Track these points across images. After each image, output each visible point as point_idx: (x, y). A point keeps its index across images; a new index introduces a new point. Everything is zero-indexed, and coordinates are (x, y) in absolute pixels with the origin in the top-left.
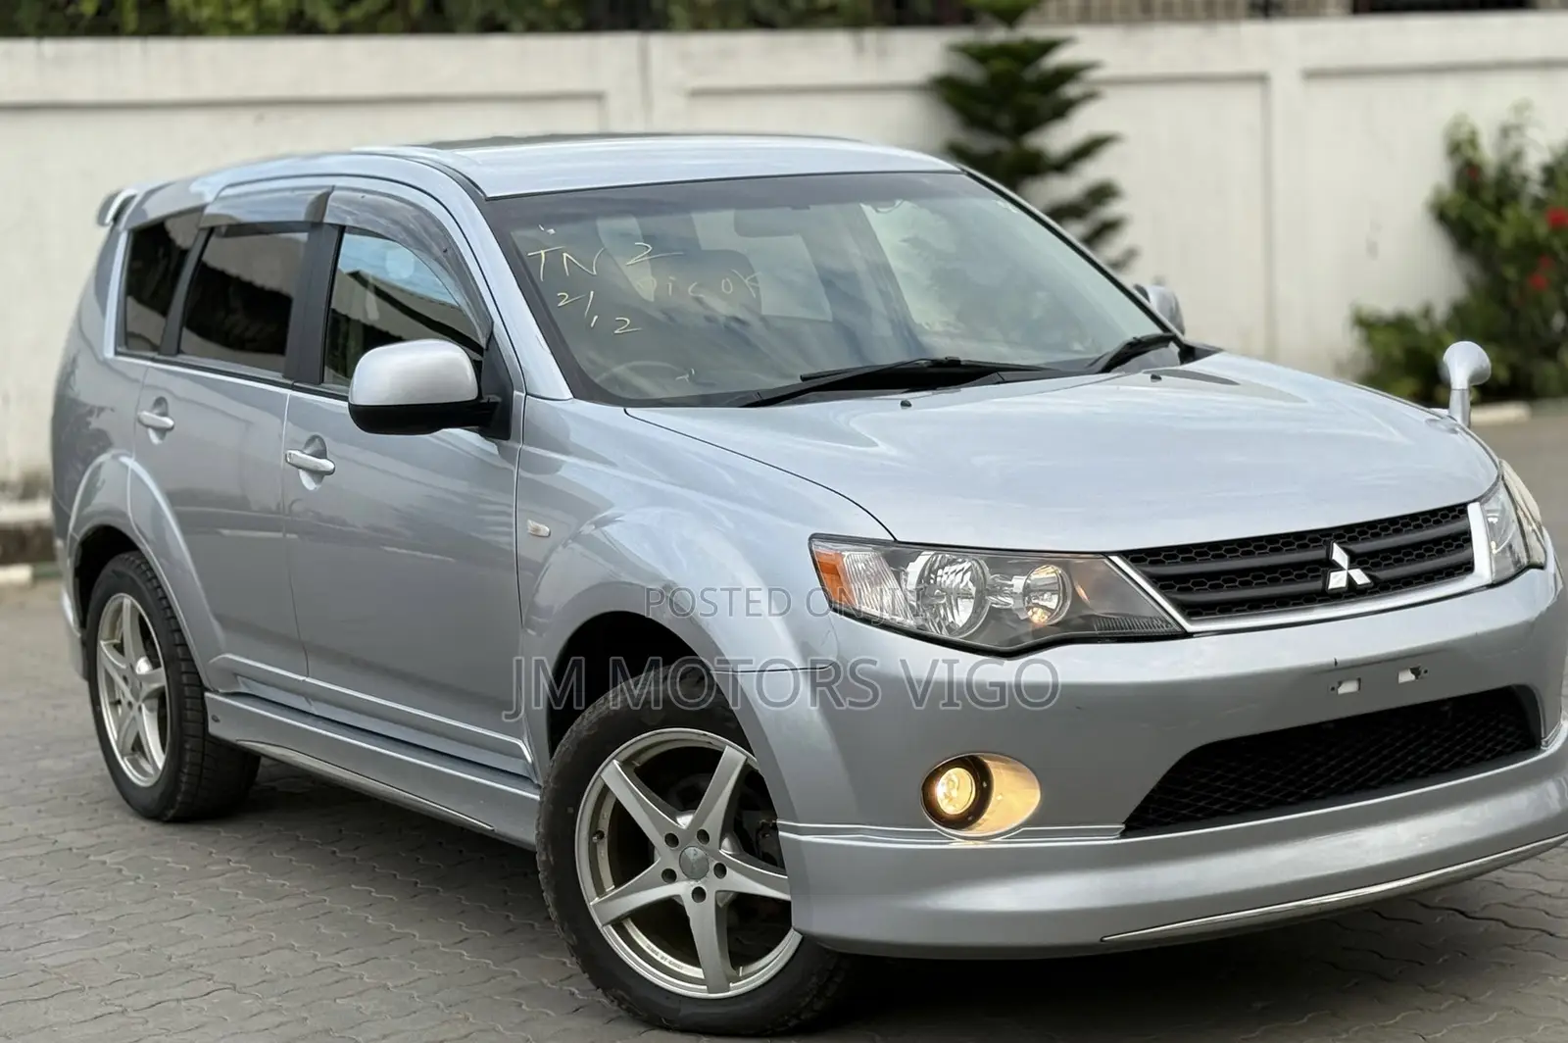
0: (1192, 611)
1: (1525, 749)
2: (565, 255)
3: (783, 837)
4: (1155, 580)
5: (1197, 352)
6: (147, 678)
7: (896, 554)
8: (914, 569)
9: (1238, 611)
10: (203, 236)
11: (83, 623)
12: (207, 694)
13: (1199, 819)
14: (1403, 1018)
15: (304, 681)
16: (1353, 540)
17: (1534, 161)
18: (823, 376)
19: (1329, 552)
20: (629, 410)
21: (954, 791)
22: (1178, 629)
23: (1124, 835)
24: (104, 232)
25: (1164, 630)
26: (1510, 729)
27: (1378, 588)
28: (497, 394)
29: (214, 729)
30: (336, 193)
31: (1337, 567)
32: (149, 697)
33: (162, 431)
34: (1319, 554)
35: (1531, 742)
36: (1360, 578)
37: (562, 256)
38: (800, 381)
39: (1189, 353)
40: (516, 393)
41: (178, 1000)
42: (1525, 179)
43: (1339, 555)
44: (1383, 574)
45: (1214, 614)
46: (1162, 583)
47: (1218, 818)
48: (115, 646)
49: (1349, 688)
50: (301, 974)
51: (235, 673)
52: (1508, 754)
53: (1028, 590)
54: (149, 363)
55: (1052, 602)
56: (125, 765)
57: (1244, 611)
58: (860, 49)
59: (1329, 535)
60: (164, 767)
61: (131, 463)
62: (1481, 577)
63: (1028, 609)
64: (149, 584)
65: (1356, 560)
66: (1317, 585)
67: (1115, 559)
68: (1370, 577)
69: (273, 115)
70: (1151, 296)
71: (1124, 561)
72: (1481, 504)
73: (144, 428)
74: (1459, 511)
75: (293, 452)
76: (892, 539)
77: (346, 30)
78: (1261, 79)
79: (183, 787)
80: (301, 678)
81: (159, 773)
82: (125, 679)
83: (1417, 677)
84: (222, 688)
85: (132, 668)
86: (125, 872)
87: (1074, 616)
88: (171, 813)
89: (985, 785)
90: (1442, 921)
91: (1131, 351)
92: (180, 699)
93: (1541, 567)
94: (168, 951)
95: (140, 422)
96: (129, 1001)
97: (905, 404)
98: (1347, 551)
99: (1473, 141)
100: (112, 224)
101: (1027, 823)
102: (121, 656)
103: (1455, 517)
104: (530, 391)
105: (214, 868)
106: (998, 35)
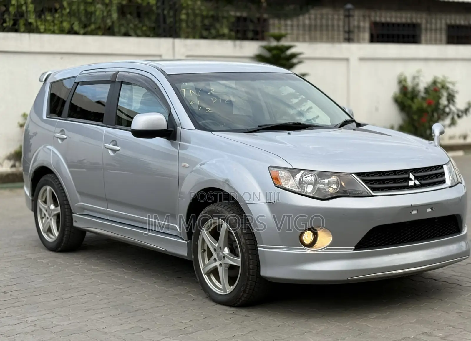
0: (374, 189)
1: (457, 232)
2: (191, 91)
3: (259, 250)
4: (364, 181)
5: (361, 125)
6: (54, 210)
7: (293, 171)
8: (298, 176)
9: (385, 190)
10: (76, 85)
11: (33, 195)
12: (73, 215)
13: (374, 247)
14: (425, 304)
15: (106, 210)
16: (415, 173)
17: (422, 87)
18: (265, 126)
19: (409, 175)
20: (212, 133)
21: (308, 237)
22: (370, 194)
23: (354, 250)
24: (42, 83)
25: (366, 194)
26: (454, 226)
27: (422, 186)
28: (173, 128)
29: (75, 224)
30: (119, 73)
31: (411, 180)
32: (54, 215)
33: (62, 139)
34: (406, 176)
35: (458, 230)
36: (417, 183)
37: (190, 91)
38: (258, 127)
39: (359, 125)
40: (178, 128)
41: (77, 296)
42: (419, 91)
43: (412, 176)
44: (423, 182)
45: (379, 191)
46: (366, 182)
47: (379, 247)
48: (43, 201)
49: (414, 212)
50: (111, 290)
51: (84, 208)
52: (453, 233)
53: (329, 183)
54: (58, 120)
55: (335, 186)
56: (45, 236)
57: (387, 190)
58: (235, 46)
59: (409, 171)
60: (58, 236)
61: (51, 148)
62: (447, 184)
63: (329, 188)
64: (56, 183)
65: (416, 178)
66: (406, 184)
67: (353, 175)
68: (420, 183)
69: (66, 57)
70: (346, 109)
71: (356, 176)
72: (447, 165)
73: (57, 138)
74: (441, 167)
75: (107, 144)
76: (292, 168)
77: (85, 34)
78: (347, 60)
79: (64, 242)
80: (105, 209)
81: (56, 238)
82: (46, 211)
83: (432, 210)
84: (78, 213)
85: (49, 207)
86: (50, 264)
87: (341, 190)
88: (59, 249)
89: (316, 236)
90: (430, 282)
91: (346, 123)
92: (65, 216)
93: (461, 183)
94: (70, 284)
95: (55, 137)
96: (63, 296)
97: (289, 134)
98: (414, 176)
99: (405, 80)
100: (44, 81)
101: (328, 246)
102: (45, 204)
103: (440, 168)
104: (183, 127)
105: (76, 264)
106: (274, 43)
